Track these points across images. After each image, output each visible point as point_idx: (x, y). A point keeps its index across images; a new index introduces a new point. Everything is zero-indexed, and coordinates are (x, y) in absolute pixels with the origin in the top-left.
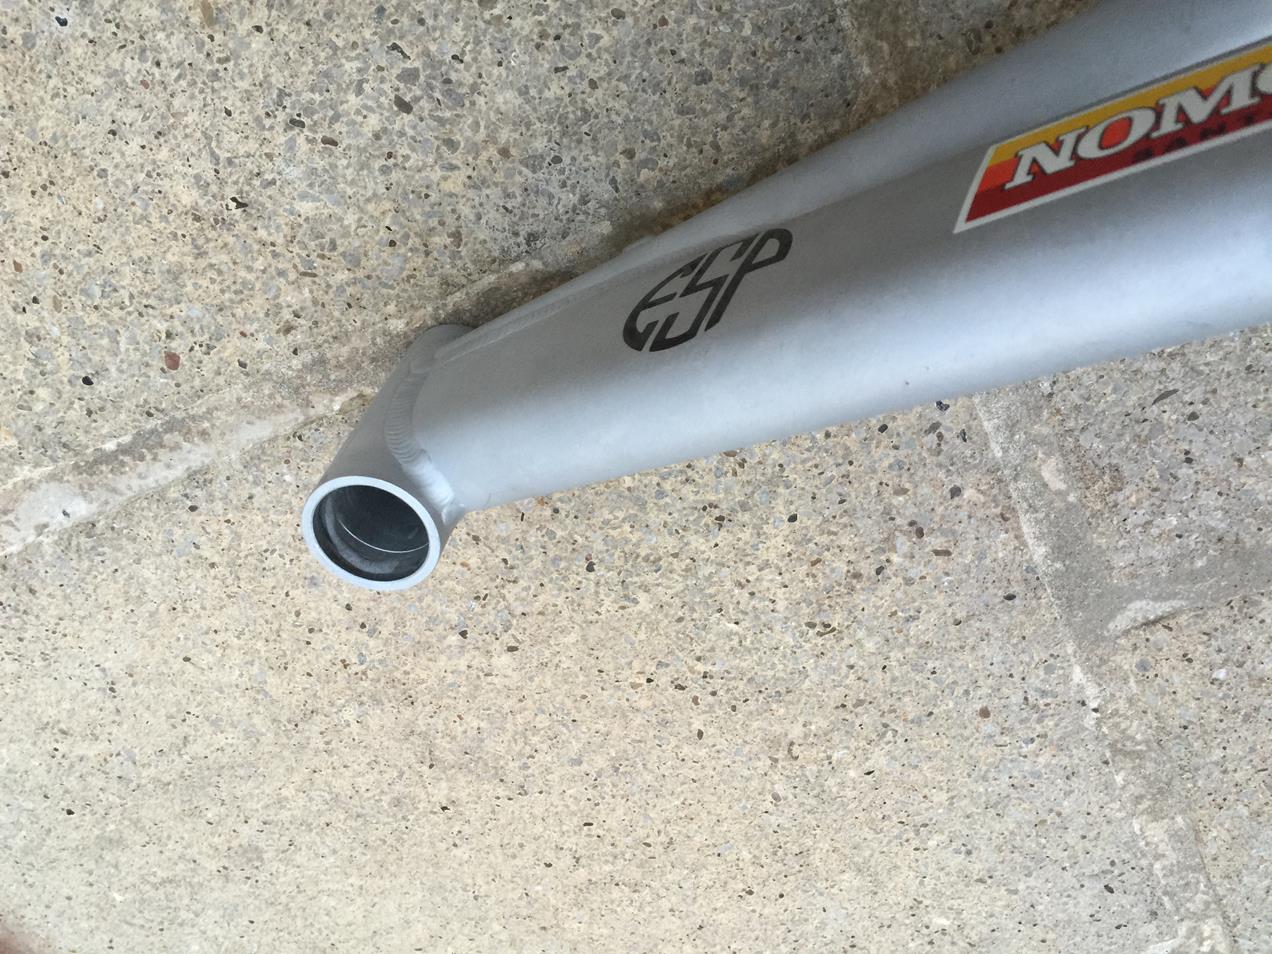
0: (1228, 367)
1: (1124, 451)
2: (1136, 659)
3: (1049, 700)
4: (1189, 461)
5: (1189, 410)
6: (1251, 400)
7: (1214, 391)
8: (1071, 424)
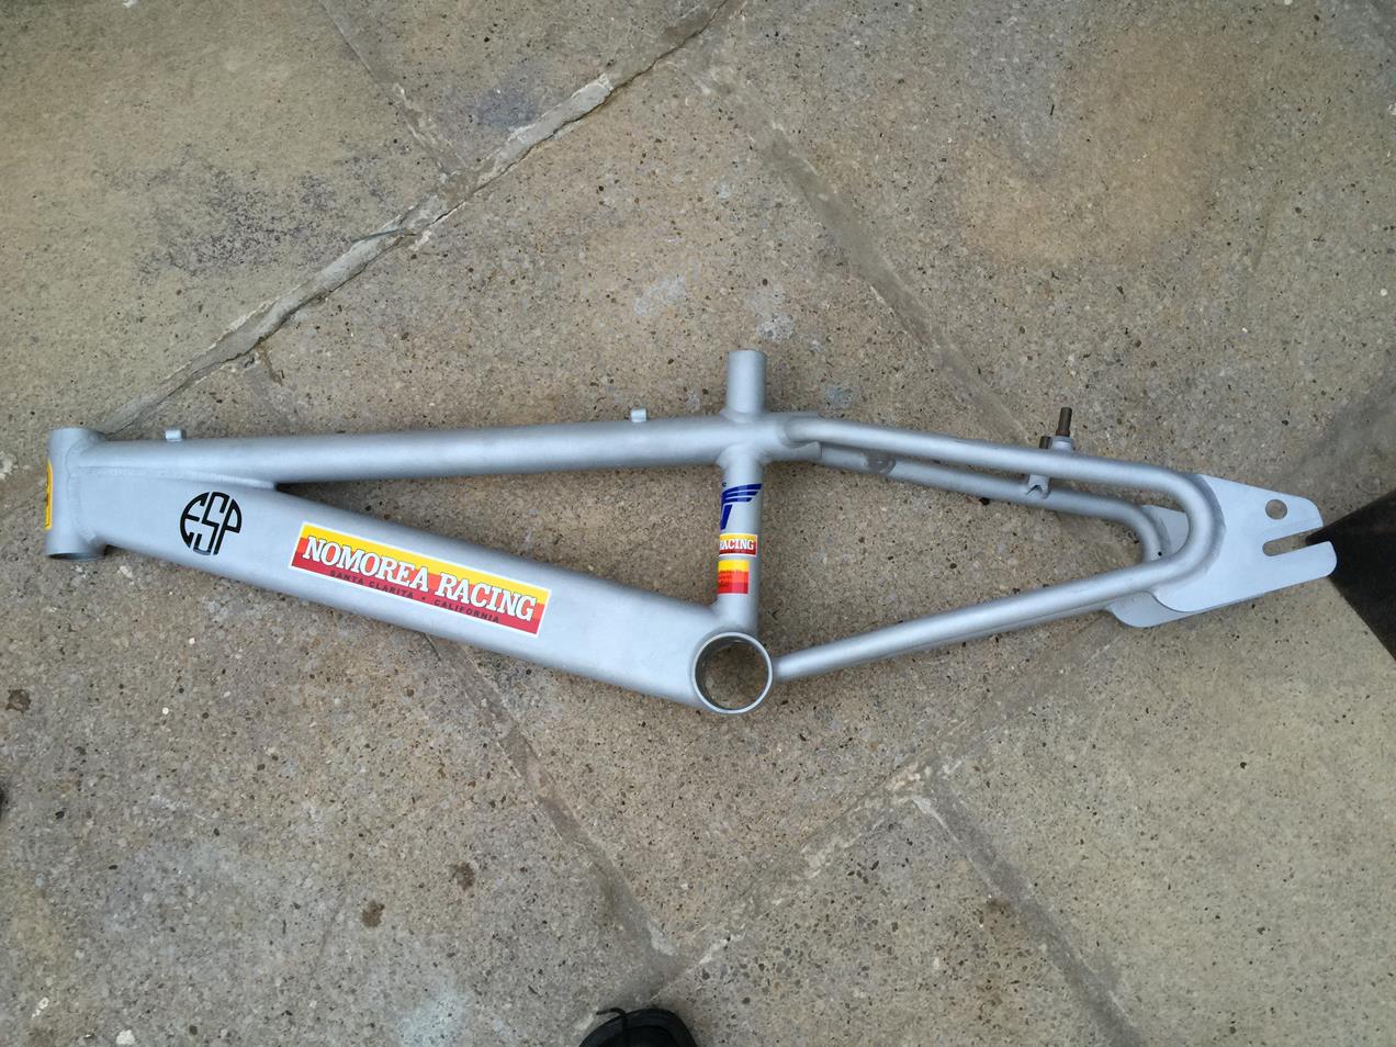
0: (513, 969)
1: (565, 996)
2: (687, 933)
3: (729, 968)
4: (564, 962)
5: (537, 976)
6: (527, 950)
7: (526, 969)
8: (555, 1027)
